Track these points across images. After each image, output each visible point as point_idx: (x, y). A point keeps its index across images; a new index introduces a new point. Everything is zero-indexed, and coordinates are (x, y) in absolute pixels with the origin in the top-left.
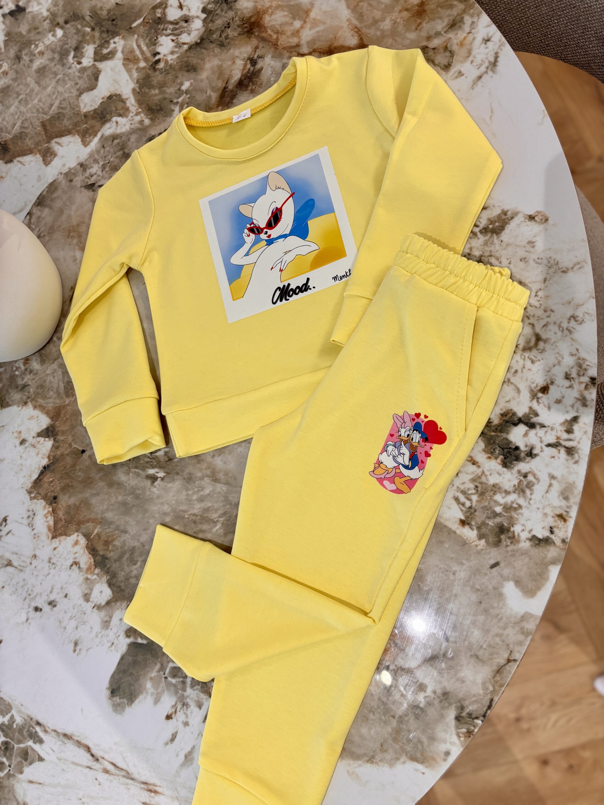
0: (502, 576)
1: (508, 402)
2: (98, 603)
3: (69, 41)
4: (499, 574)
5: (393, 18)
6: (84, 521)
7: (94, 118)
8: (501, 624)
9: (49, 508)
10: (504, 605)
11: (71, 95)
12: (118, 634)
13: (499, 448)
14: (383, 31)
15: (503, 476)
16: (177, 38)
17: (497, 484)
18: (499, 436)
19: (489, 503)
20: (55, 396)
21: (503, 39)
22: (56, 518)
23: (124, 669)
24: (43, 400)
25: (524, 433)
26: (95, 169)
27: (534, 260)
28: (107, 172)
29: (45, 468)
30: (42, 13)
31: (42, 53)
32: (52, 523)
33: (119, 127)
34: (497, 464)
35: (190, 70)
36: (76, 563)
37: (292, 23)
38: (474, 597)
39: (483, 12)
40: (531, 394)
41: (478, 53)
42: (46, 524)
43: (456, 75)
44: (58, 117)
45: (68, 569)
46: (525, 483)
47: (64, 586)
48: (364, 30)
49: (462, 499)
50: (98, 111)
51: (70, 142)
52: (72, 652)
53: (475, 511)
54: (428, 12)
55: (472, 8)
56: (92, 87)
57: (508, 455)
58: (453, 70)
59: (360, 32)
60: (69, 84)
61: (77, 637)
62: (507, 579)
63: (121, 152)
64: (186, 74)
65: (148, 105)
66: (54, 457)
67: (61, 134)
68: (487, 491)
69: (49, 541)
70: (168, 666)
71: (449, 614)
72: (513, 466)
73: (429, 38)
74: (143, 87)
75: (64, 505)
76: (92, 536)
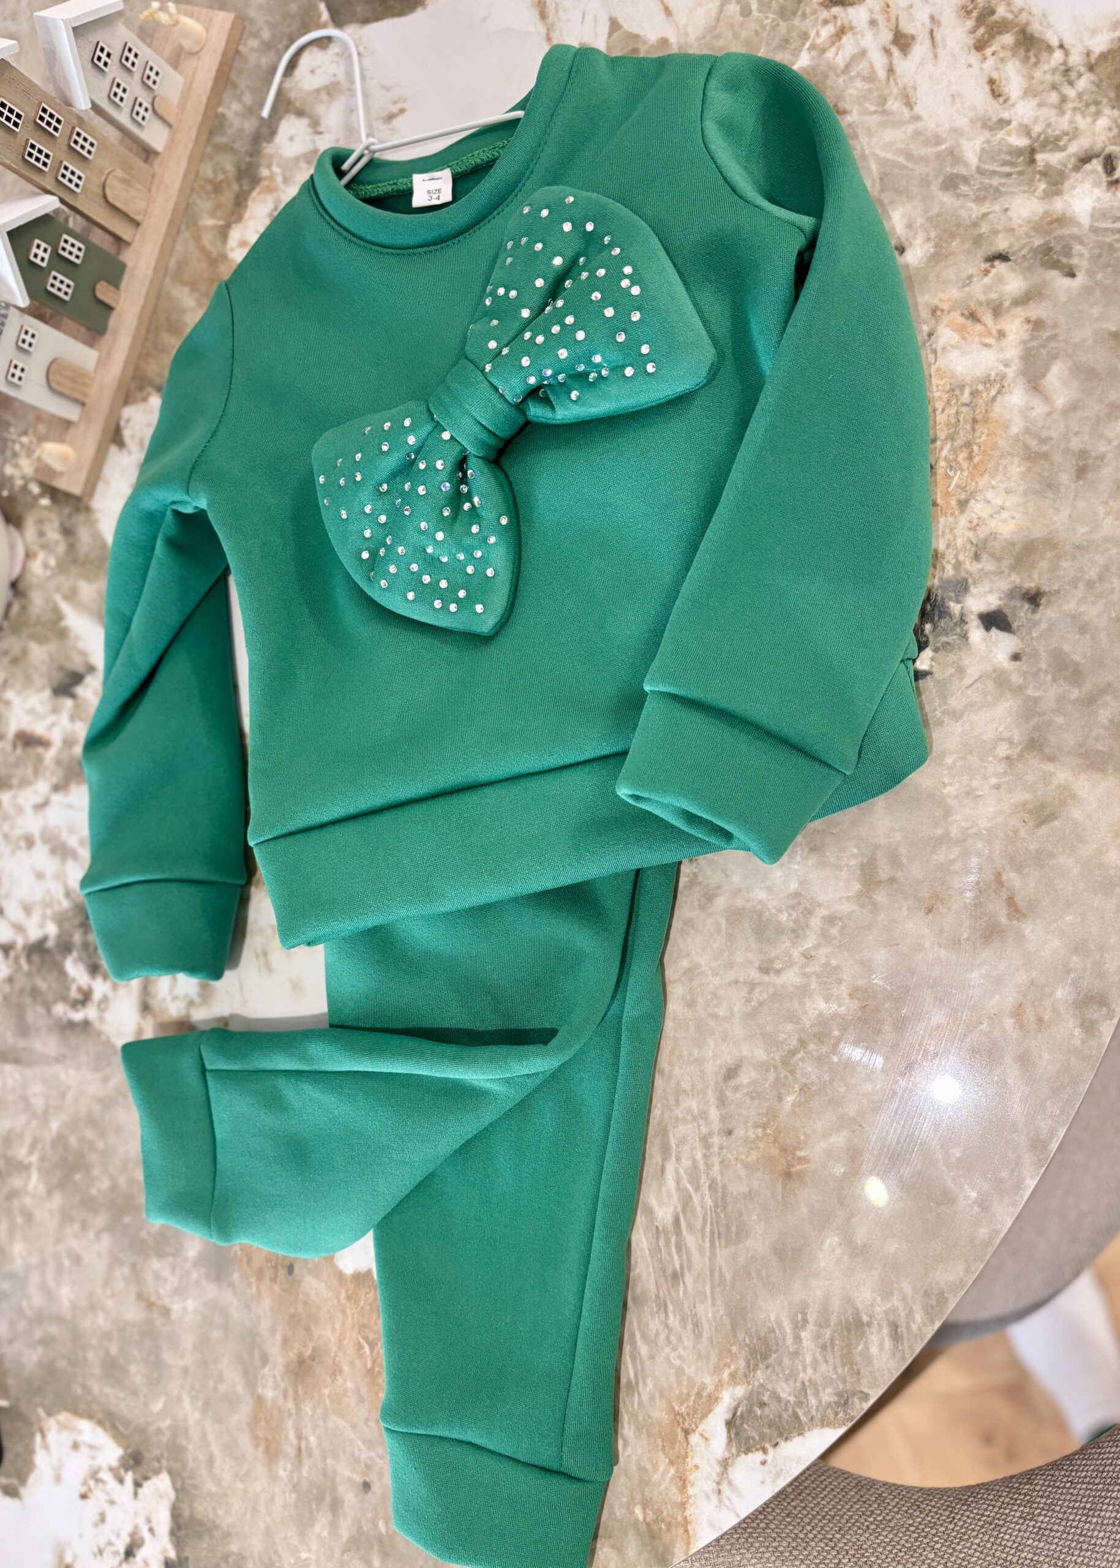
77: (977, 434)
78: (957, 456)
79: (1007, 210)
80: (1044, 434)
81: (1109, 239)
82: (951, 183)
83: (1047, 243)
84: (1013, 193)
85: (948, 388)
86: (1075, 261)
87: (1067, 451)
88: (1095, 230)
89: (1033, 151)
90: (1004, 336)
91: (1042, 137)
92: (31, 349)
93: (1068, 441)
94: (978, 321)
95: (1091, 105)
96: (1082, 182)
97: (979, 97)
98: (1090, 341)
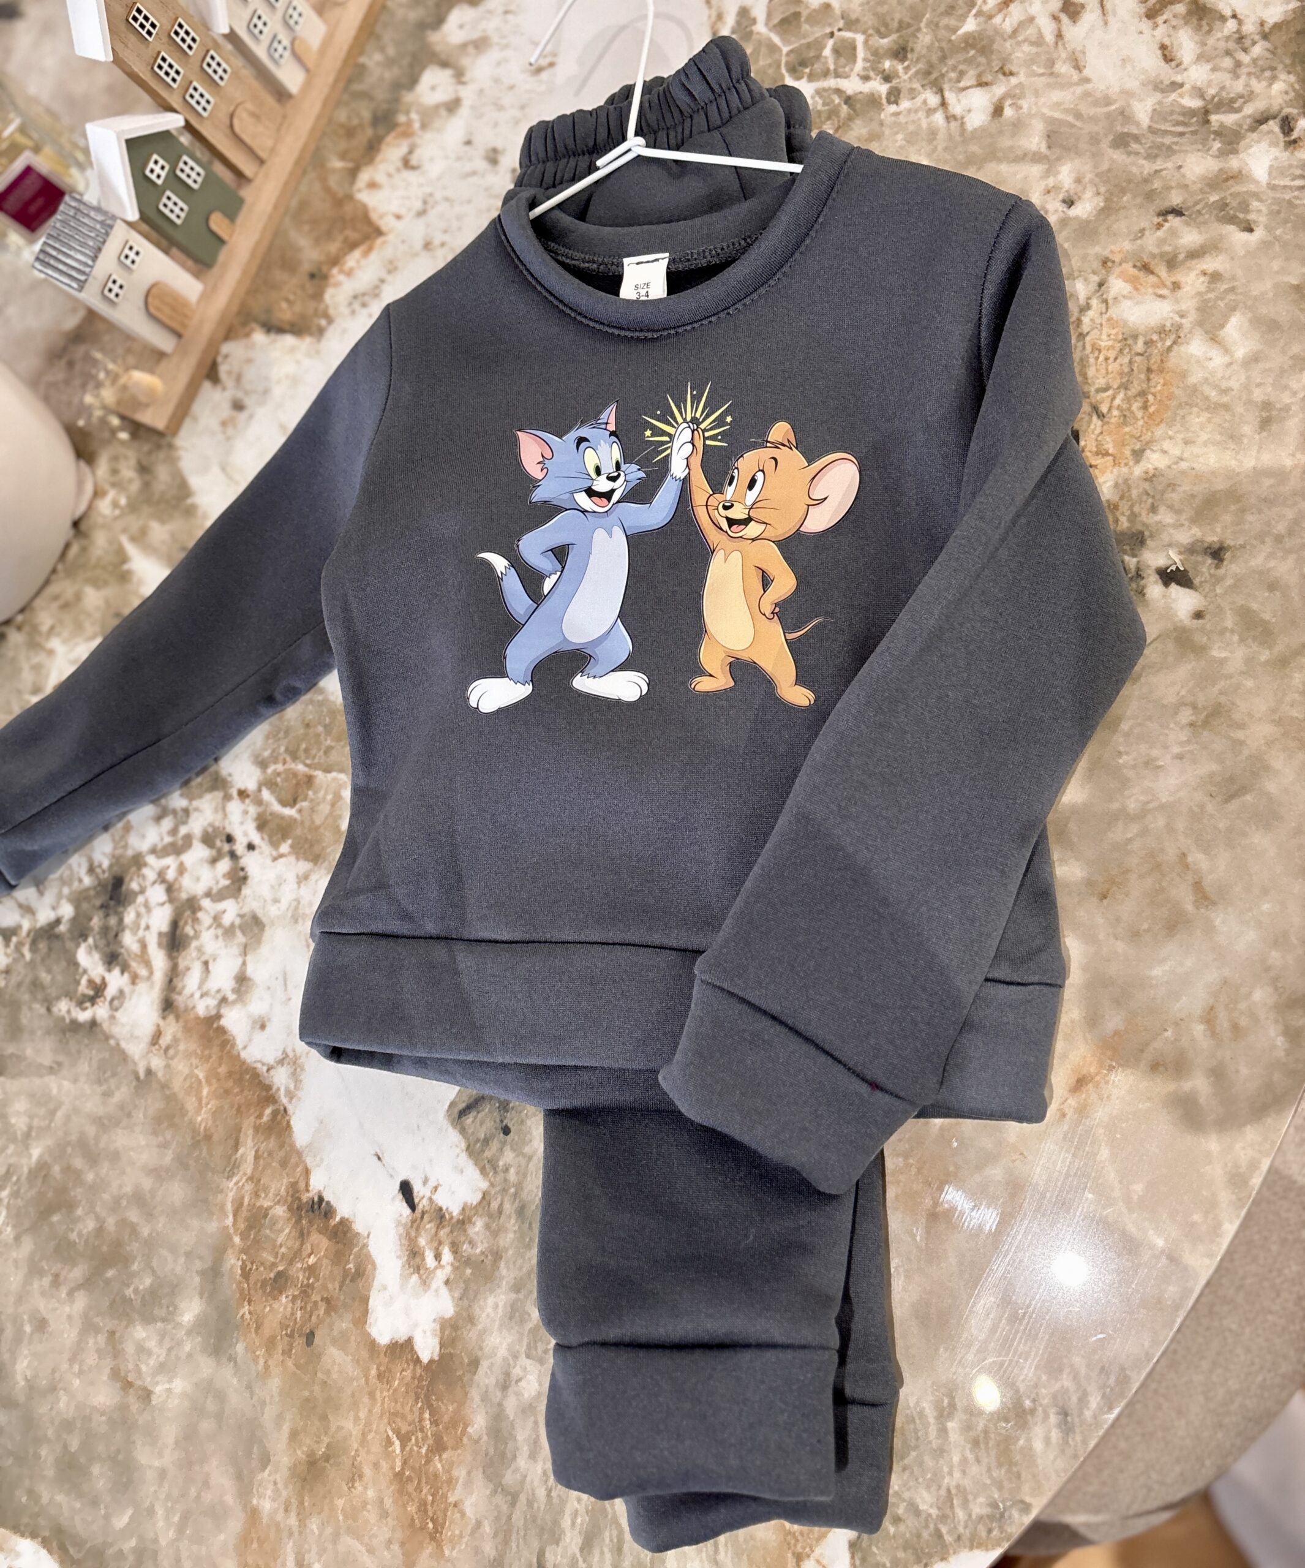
77: (1152, 383)
78: (1131, 406)
79: (1180, 167)
80: (1224, 385)
81: (1287, 197)
82: (1122, 141)
83: (1222, 199)
84: (1186, 151)
85: (1120, 337)
86: (1252, 217)
87: (1249, 402)
88: (1273, 187)
89: (1207, 112)
90: (1179, 288)
91: (1216, 99)
92: (134, 267)
93: (1250, 392)
94: (1152, 273)
95: (1266, 70)
96: (1259, 142)
97: (1150, 62)
98: (1271, 294)
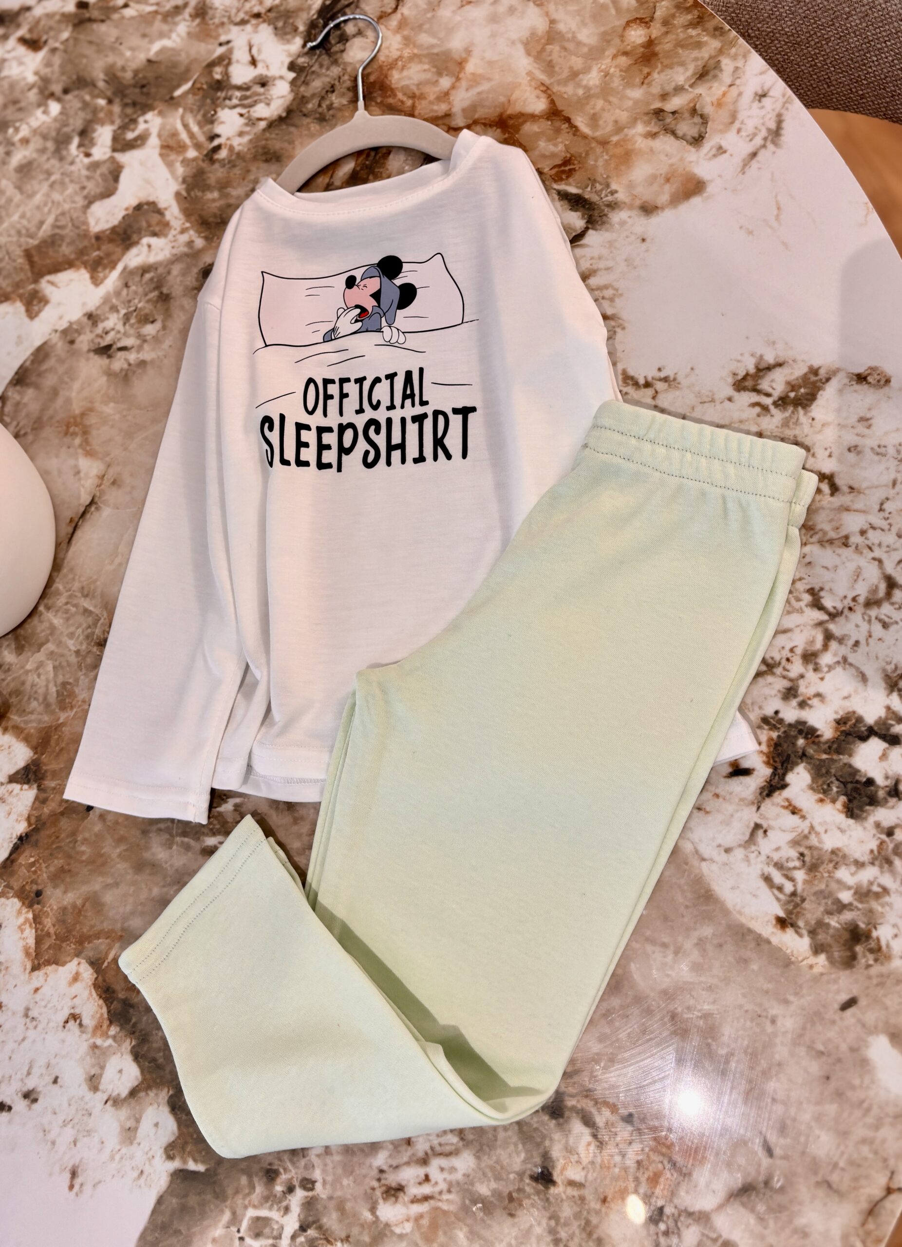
0: (864, 1026)
1: (846, 698)
2: (114, 1094)
3: (71, 121)
4: (859, 1021)
5: (603, 67)
6: (90, 936)
7: (111, 240)
8: (870, 1120)
9: (28, 912)
10: (873, 1082)
11: (74, 205)
12: (150, 1154)
13: (837, 783)
14: (587, 89)
15: (848, 833)
16: (249, 112)
17: (839, 849)
18: (836, 761)
19: (827, 886)
20: (40, 708)
21: (789, 92)
22: (39, 932)
23: (163, 1222)
24: (20, 716)
25: (880, 753)
26: (113, 321)
27: (872, 449)
28: (132, 326)
29: (21, 838)
30: (24, 79)
31: (25, 141)
32: (31, 942)
33: (153, 253)
34: (836, 813)
35: (271, 159)
36: (74, 1017)
37: (437, 81)
38: (815, 1068)
39: (753, 51)
40: (886, 683)
41: (749, 117)
42: (21, 944)
43: (714, 151)
44: (52, 241)
45: (61, 1028)
46: (891, 846)
47: (53, 1062)
48: (556, 88)
49: (778, 878)
50: (118, 229)
51: (71, 280)
52: (67, 1189)
53: (803, 900)
54: (660, 56)
55: (734, 46)
56: (108, 193)
57: (854, 794)
58: (708, 145)
59: (549, 92)
60: (71, 189)
61: (76, 1161)
62: (873, 1031)
63: (155, 294)
64: (264, 166)
65: (201, 216)
66: (38, 818)
67: (56, 269)
68: (822, 863)
69: (27, 975)
70: (244, 1215)
71: (769, 1100)
72: (865, 815)
73: (664, 96)
74: (193, 189)
75: (55, 907)
76: (106, 964)
